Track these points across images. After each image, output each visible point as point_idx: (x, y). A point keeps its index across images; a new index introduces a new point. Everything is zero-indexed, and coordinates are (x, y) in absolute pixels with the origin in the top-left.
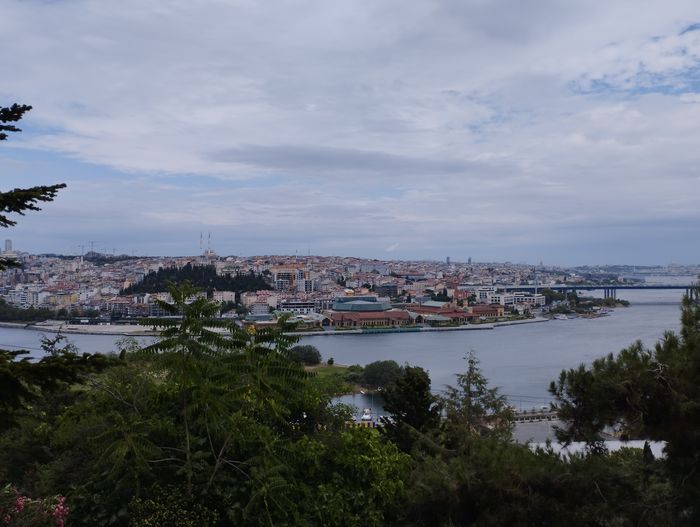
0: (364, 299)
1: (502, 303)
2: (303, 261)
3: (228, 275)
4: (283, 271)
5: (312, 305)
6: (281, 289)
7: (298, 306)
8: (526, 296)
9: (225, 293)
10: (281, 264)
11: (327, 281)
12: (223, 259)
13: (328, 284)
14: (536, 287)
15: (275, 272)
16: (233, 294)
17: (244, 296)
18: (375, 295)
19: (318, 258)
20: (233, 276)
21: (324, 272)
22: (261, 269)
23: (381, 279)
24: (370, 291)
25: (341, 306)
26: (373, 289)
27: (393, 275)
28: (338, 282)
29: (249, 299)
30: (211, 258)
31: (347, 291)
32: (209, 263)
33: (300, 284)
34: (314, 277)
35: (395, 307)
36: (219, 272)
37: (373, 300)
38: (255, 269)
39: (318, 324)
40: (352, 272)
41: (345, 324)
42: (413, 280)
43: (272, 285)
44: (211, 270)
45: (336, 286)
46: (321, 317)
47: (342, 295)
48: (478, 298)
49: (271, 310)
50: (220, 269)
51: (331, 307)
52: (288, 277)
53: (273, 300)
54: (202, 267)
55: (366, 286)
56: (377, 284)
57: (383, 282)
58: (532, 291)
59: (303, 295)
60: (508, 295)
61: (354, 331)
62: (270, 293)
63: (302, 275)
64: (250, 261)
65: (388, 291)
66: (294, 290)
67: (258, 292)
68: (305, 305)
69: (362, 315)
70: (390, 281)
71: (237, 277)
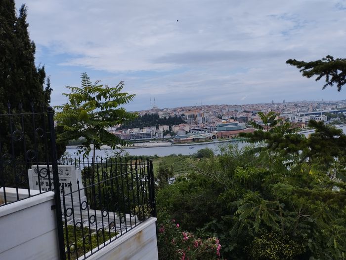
0: (232, 125)
1: (304, 121)
2: (200, 108)
3: (165, 118)
4: (191, 114)
5: (206, 129)
6: (190, 122)
7: (200, 130)
8: (316, 117)
9: (164, 126)
10: (189, 110)
11: (212, 117)
12: (162, 110)
13: (213, 119)
14: (321, 112)
15: (187, 114)
16: (168, 126)
17: (173, 127)
18: (237, 122)
19: (207, 106)
20: (167, 118)
21: (211, 113)
22: (180, 113)
23: (239, 114)
24: (234, 120)
25: (221, 129)
26: (236, 119)
27: (245, 112)
28: (218, 117)
29: (175, 128)
30: (156, 110)
31: (223, 121)
32: (155, 112)
33: (199, 119)
34: (206, 115)
35: (249, 127)
36: (160, 117)
37: (237, 125)
38: (177, 114)
39: (210, 138)
40: (224, 112)
41: (224, 137)
42: (255, 113)
43: (186, 121)
44: (156, 116)
45: (217, 119)
46: (211, 135)
47: (220, 124)
48: (290, 120)
49: (187, 133)
50: (161, 115)
51: (215, 129)
52: (193, 116)
53: (187, 128)
54: (152, 115)
55: (232, 118)
56: (238, 117)
57: (241, 115)
58: (319, 114)
59: (201, 125)
60: (306, 117)
61: (227, 141)
62: (186, 125)
63: (200, 115)
64: (175, 110)
65: (244, 120)
66: (196, 123)
67: (180, 125)
68: (203, 129)
69: (232, 132)
70: (244, 114)
71: (169, 119)
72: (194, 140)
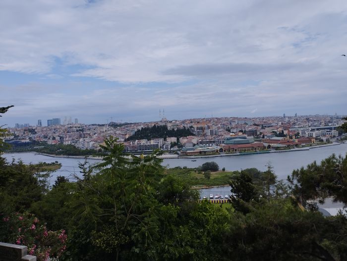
0: (240, 138)
1: (314, 136)
2: (209, 120)
3: (173, 129)
4: (199, 126)
5: (214, 142)
6: (199, 134)
7: (207, 142)
8: (327, 132)
9: (172, 138)
10: (198, 123)
11: (221, 130)
12: (171, 122)
13: (222, 131)
14: (333, 127)
15: (195, 126)
16: (176, 138)
17: (181, 139)
18: (246, 136)
19: (216, 118)
20: (175, 129)
21: (219, 125)
22: (189, 125)
23: (248, 128)
24: (243, 133)
25: (228, 142)
26: (245, 132)
27: (255, 125)
28: (227, 130)
29: (183, 140)
30: (165, 122)
31: (231, 134)
32: (164, 124)
33: (208, 132)
34: (214, 128)
35: (256, 141)
36: (169, 128)
37: (245, 138)
38: (186, 126)
39: (217, 151)
40: (233, 125)
41: (231, 151)
42: (265, 127)
43: (194, 133)
44: (165, 127)
45: (226, 132)
46: (219, 148)
47: (228, 136)
48: (300, 134)
49: (194, 145)
51: (223, 142)
52: (202, 129)
53: (195, 140)
54: (161, 126)
55: (241, 131)
56: (247, 130)
57: (250, 129)
58: (331, 129)
59: (209, 137)
60: (317, 132)
61: (235, 154)
62: (193, 137)
63: (209, 127)
64: (183, 122)
65: (253, 133)
66: (205, 135)
67: (188, 137)
68: (211, 142)
69: (239, 146)
70: (253, 128)
71: (177, 130)
72: (200, 152)
